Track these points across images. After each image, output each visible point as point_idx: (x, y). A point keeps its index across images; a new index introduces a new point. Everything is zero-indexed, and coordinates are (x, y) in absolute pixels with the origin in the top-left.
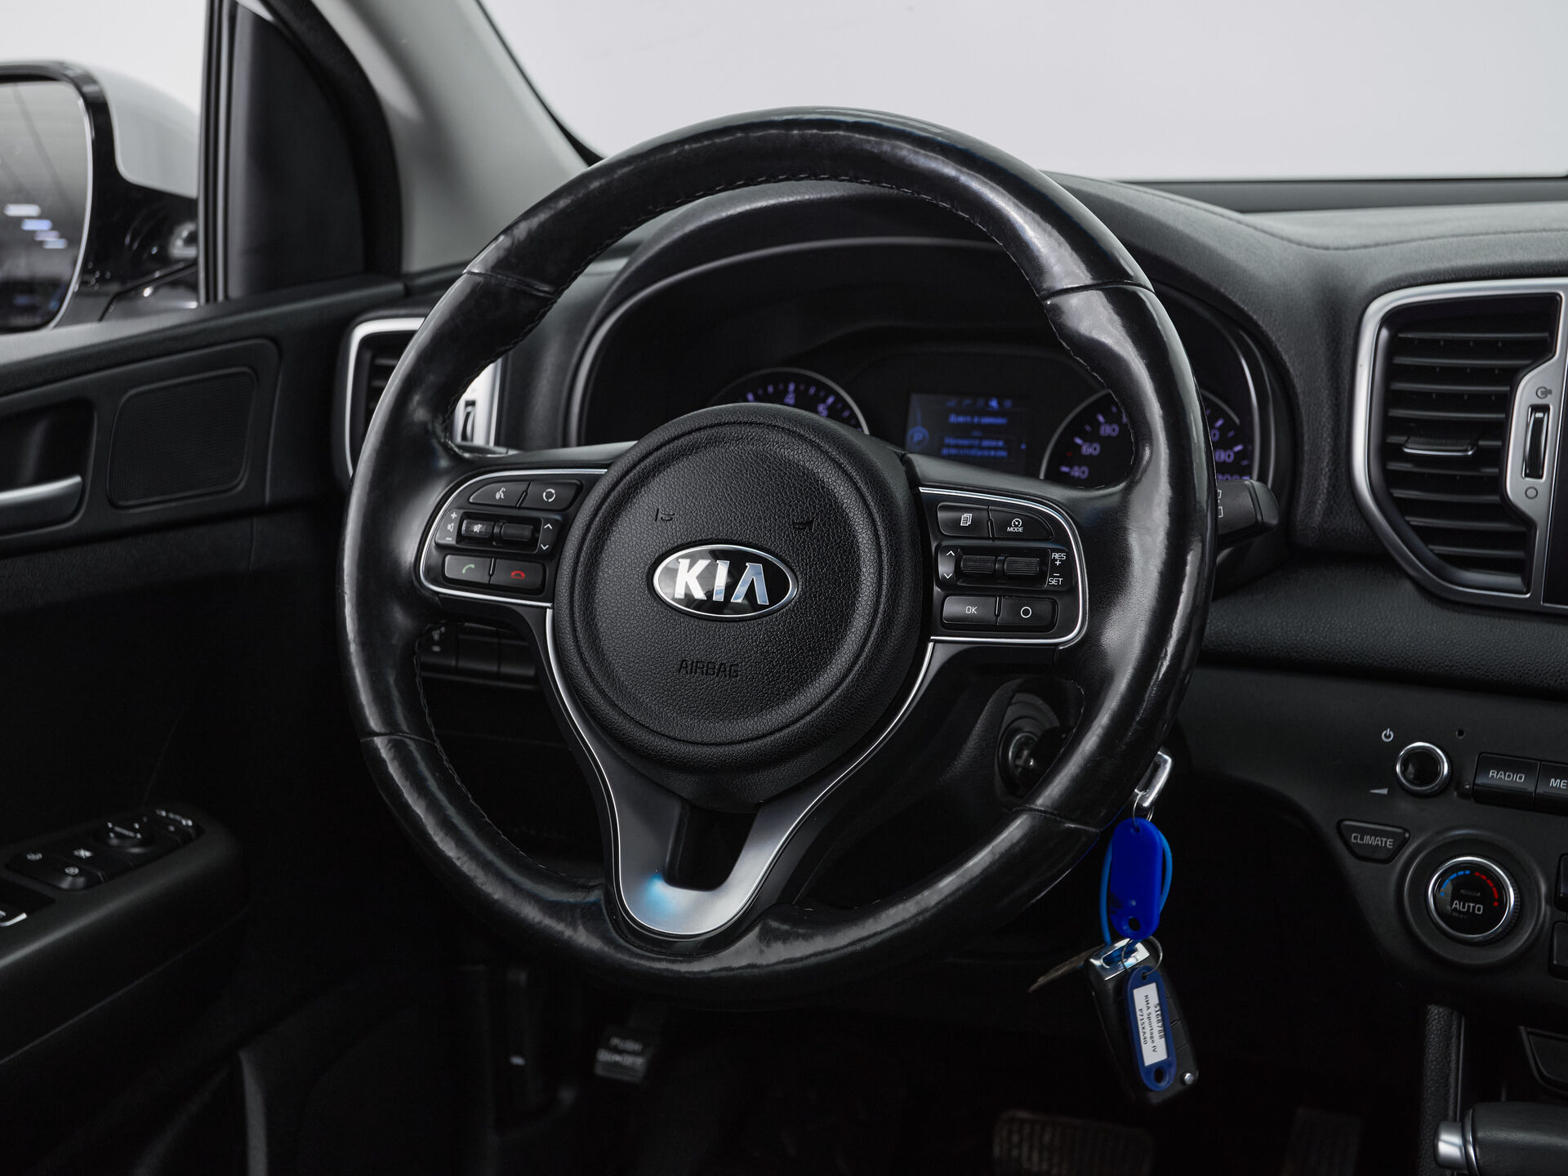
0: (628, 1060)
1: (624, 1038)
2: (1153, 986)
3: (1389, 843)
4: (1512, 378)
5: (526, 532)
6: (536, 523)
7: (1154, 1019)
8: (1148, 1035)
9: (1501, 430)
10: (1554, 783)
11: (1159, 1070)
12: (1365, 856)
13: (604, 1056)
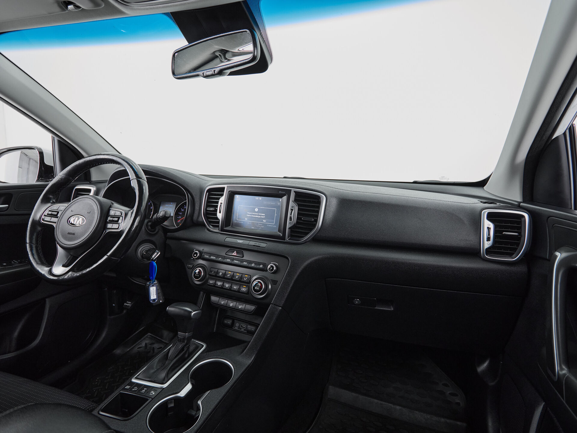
0: (128, 305)
1: (129, 301)
2: (155, 287)
3: (191, 266)
4: (219, 199)
5: (56, 213)
6: (58, 212)
7: (154, 292)
8: (153, 294)
9: (217, 206)
10: (212, 257)
11: (154, 300)
12: (189, 268)
13: (125, 304)
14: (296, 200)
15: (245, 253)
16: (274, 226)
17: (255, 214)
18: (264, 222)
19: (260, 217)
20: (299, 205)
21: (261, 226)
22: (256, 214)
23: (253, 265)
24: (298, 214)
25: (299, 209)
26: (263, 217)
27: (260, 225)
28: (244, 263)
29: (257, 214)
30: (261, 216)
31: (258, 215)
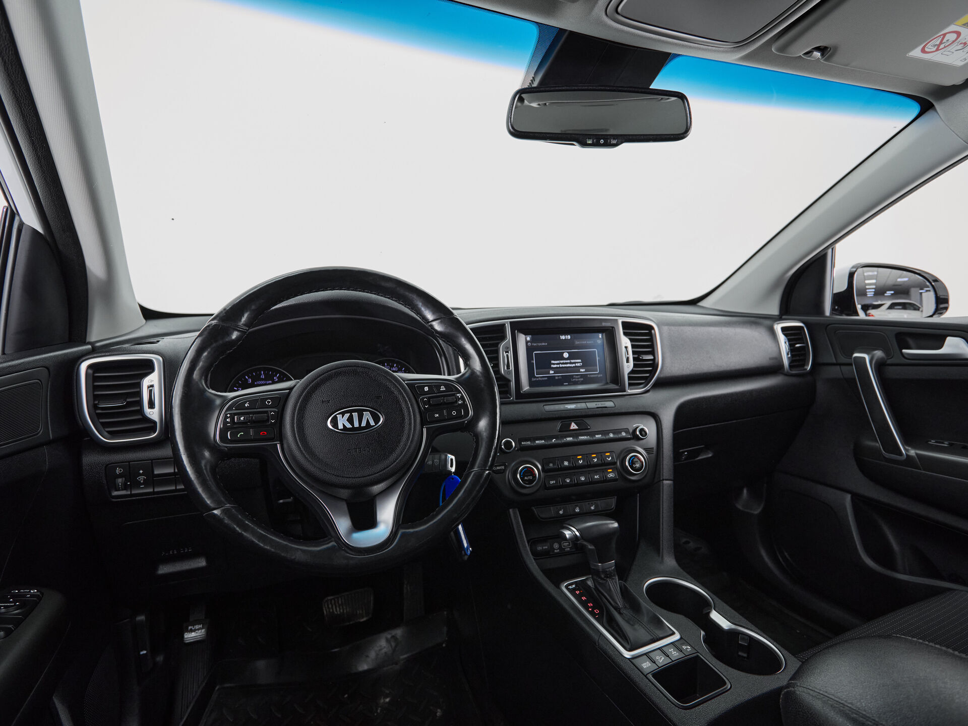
1: (193, 625)
3: (504, 467)
4: (499, 346)
6: (267, 413)
10: (537, 442)
12: (499, 472)
13: (187, 634)
14: (625, 334)
15: (588, 421)
16: (599, 376)
17: (565, 361)
18: (582, 372)
19: (574, 365)
20: (631, 340)
21: (579, 379)
22: (567, 361)
23: (611, 435)
24: (634, 353)
25: (633, 346)
26: (579, 365)
27: (577, 377)
28: (597, 436)
29: (569, 361)
30: (575, 363)
31: (571, 363)
